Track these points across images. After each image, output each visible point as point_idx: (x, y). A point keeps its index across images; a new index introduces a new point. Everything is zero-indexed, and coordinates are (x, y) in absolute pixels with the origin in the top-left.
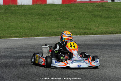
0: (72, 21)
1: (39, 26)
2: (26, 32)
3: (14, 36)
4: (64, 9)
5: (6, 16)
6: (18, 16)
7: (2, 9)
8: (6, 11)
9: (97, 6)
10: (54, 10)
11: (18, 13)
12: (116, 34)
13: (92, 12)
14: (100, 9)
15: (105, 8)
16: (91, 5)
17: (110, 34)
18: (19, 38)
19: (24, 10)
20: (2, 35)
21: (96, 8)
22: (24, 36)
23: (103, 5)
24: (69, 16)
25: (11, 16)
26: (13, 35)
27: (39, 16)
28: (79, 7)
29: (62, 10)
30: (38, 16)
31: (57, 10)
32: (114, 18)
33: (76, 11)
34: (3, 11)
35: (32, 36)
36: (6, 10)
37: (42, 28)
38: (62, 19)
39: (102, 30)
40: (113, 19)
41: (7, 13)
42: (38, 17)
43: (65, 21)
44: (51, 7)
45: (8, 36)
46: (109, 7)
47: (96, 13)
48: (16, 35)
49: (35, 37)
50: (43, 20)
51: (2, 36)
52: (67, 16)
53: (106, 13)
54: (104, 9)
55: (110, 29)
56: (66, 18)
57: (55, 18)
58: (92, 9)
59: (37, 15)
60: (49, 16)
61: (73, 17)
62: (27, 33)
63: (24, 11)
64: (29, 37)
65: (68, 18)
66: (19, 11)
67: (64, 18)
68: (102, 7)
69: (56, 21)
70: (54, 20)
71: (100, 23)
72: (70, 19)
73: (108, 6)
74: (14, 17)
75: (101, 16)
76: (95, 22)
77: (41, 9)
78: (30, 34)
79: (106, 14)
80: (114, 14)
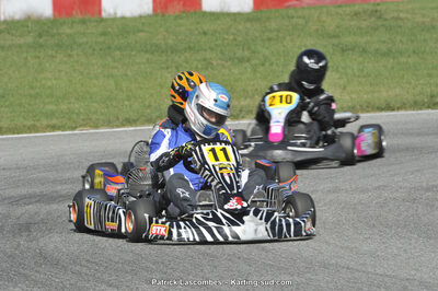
0: (261, 69)
1: (141, 88)
2: (93, 110)
3: (48, 126)
4: (240, 27)
5: (39, 57)
6: (78, 55)
7: (29, 32)
8: (41, 41)
9: (356, 14)
10: (205, 33)
11: (80, 45)
12: (398, 109)
13: (337, 36)
14: (364, 24)
15: (386, 20)
16: (337, 13)
17: (380, 109)
18: (60, 133)
19: (104, 34)
20: (5, 124)
21: (353, 23)
22: (80, 126)
23: (376, 11)
24: (254, 52)
25: (53, 57)
26: (45, 123)
27: (152, 53)
28: (295, 20)
29: (233, 30)
30: (147, 56)
31: (215, 31)
32: (409, 56)
33: (281, 35)
34: (29, 39)
35: (109, 124)
36: (40, 36)
37: (152, 95)
38: (229, 63)
39: (354, 96)
40: (403, 60)
41: (41, 46)
42: (148, 60)
43: (236, 71)
44: (198, 23)
45: (24, 126)
46: (398, 18)
47: (348, 40)
48: (54, 121)
49: (118, 127)
50: (162, 68)
51: (6, 126)
52: (247, 53)
53: (383, 39)
54: (379, 23)
55: (384, 94)
56: (241, 60)
57: (205, 60)
58: (338, 27)
59: (146, 52)
60: (186, 54)
61: (267, 53)
62: (95, 113)
63: (101, 39)
64: (96, 127)
65: (248, 60)
66: (85, 40)
67: (236, 61)
68: (373, 19)
69: (207, 69)
70: (200, 66)
71: (354, 75)
72: (257, 62)
73: (396, 14)
74: (65, 59)
75: (364, 51)
76: (340, 69)
77: (162, 29)
78: (102, 117)
79: (384, 42)
80: (412, 41)
